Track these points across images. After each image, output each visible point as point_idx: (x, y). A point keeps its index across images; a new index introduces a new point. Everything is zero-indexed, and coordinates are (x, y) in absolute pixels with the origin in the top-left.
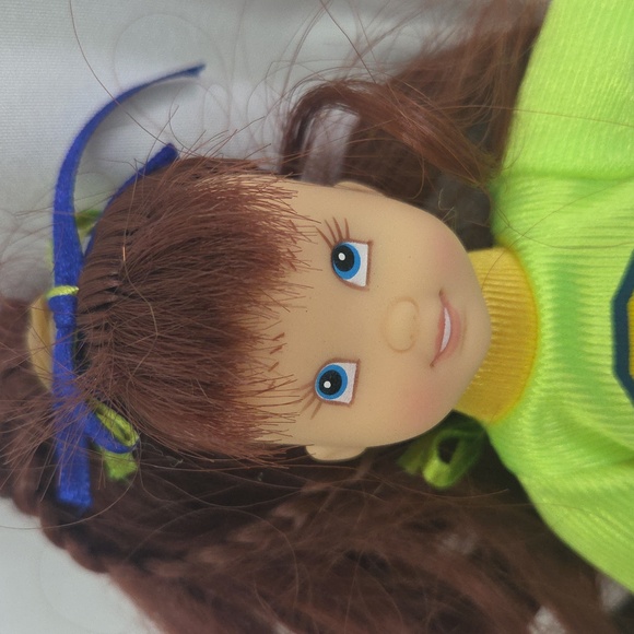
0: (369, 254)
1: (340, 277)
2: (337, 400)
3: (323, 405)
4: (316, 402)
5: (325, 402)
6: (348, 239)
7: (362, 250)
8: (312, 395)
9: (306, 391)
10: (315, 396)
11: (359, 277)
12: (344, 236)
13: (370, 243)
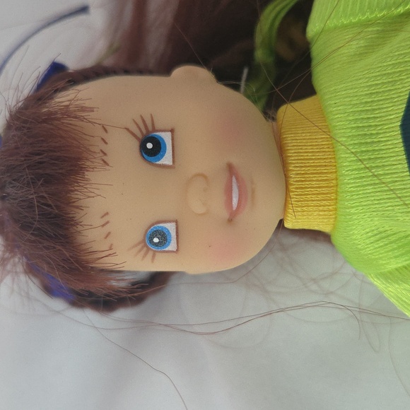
0: (173, 139)
1: (150, 162)
2: (167, 249)
3: (157, 254)
4: (150, 254)
5: (157, 252)
6: (155, 130)
7: (166, 137)
8: (145, 249)
9: (140, 247)
10: (148, 249)
11: (167, 159)
12: (150, 128)
13: (172, 131)
